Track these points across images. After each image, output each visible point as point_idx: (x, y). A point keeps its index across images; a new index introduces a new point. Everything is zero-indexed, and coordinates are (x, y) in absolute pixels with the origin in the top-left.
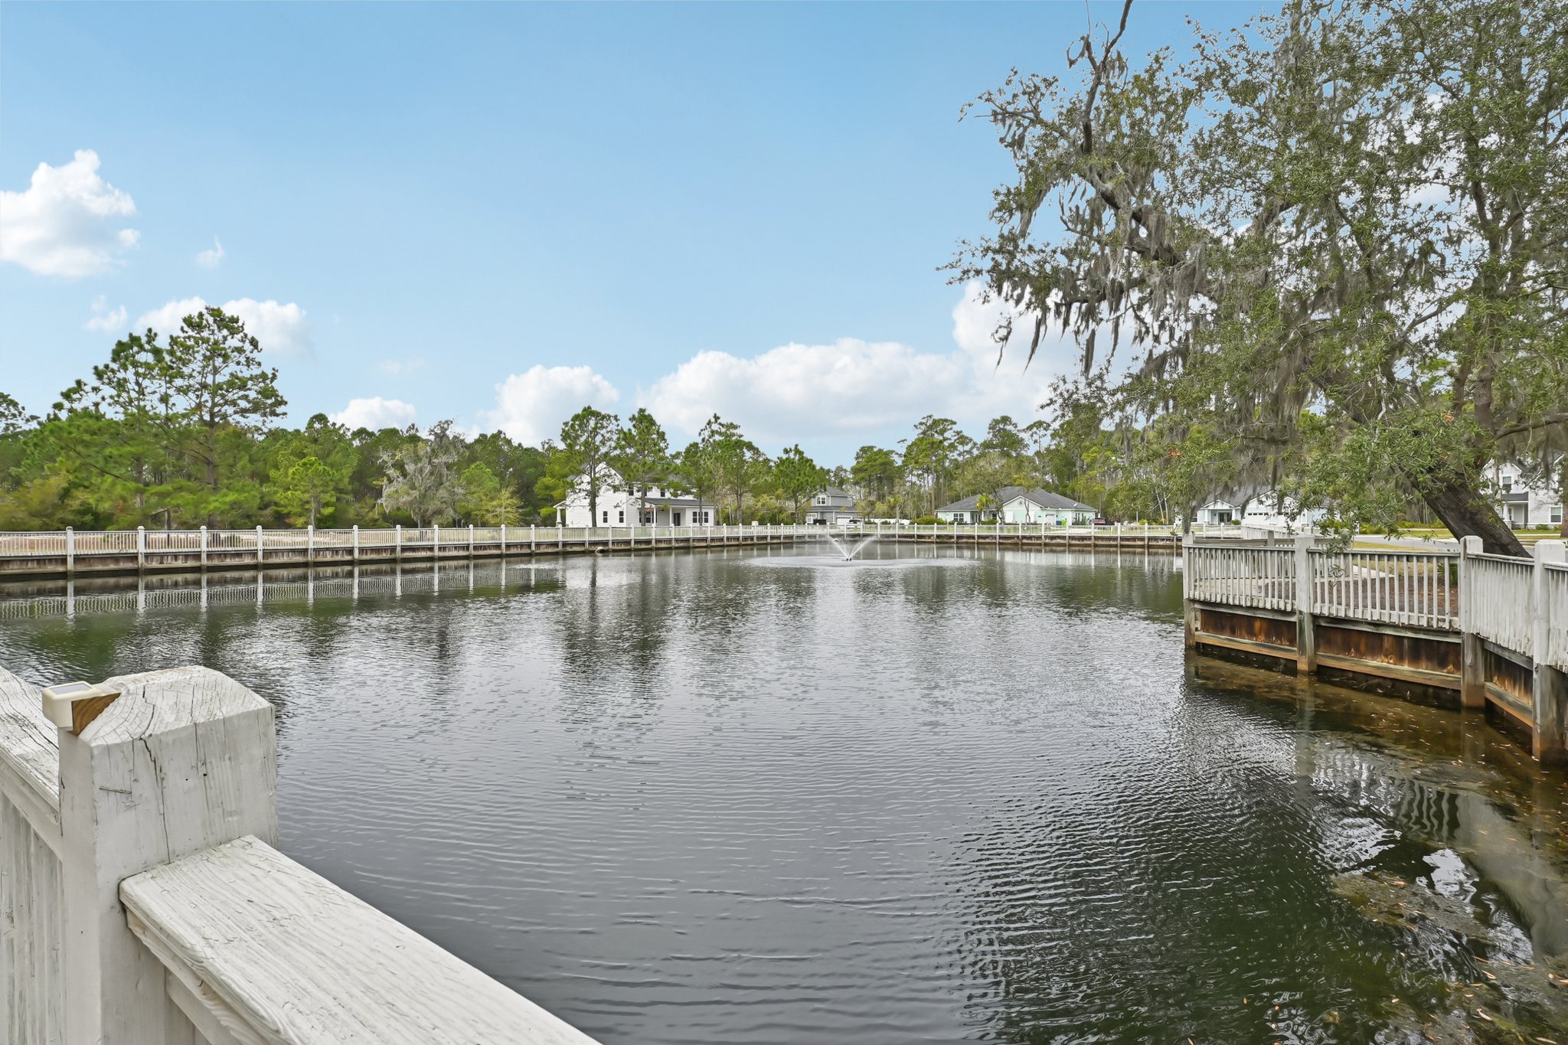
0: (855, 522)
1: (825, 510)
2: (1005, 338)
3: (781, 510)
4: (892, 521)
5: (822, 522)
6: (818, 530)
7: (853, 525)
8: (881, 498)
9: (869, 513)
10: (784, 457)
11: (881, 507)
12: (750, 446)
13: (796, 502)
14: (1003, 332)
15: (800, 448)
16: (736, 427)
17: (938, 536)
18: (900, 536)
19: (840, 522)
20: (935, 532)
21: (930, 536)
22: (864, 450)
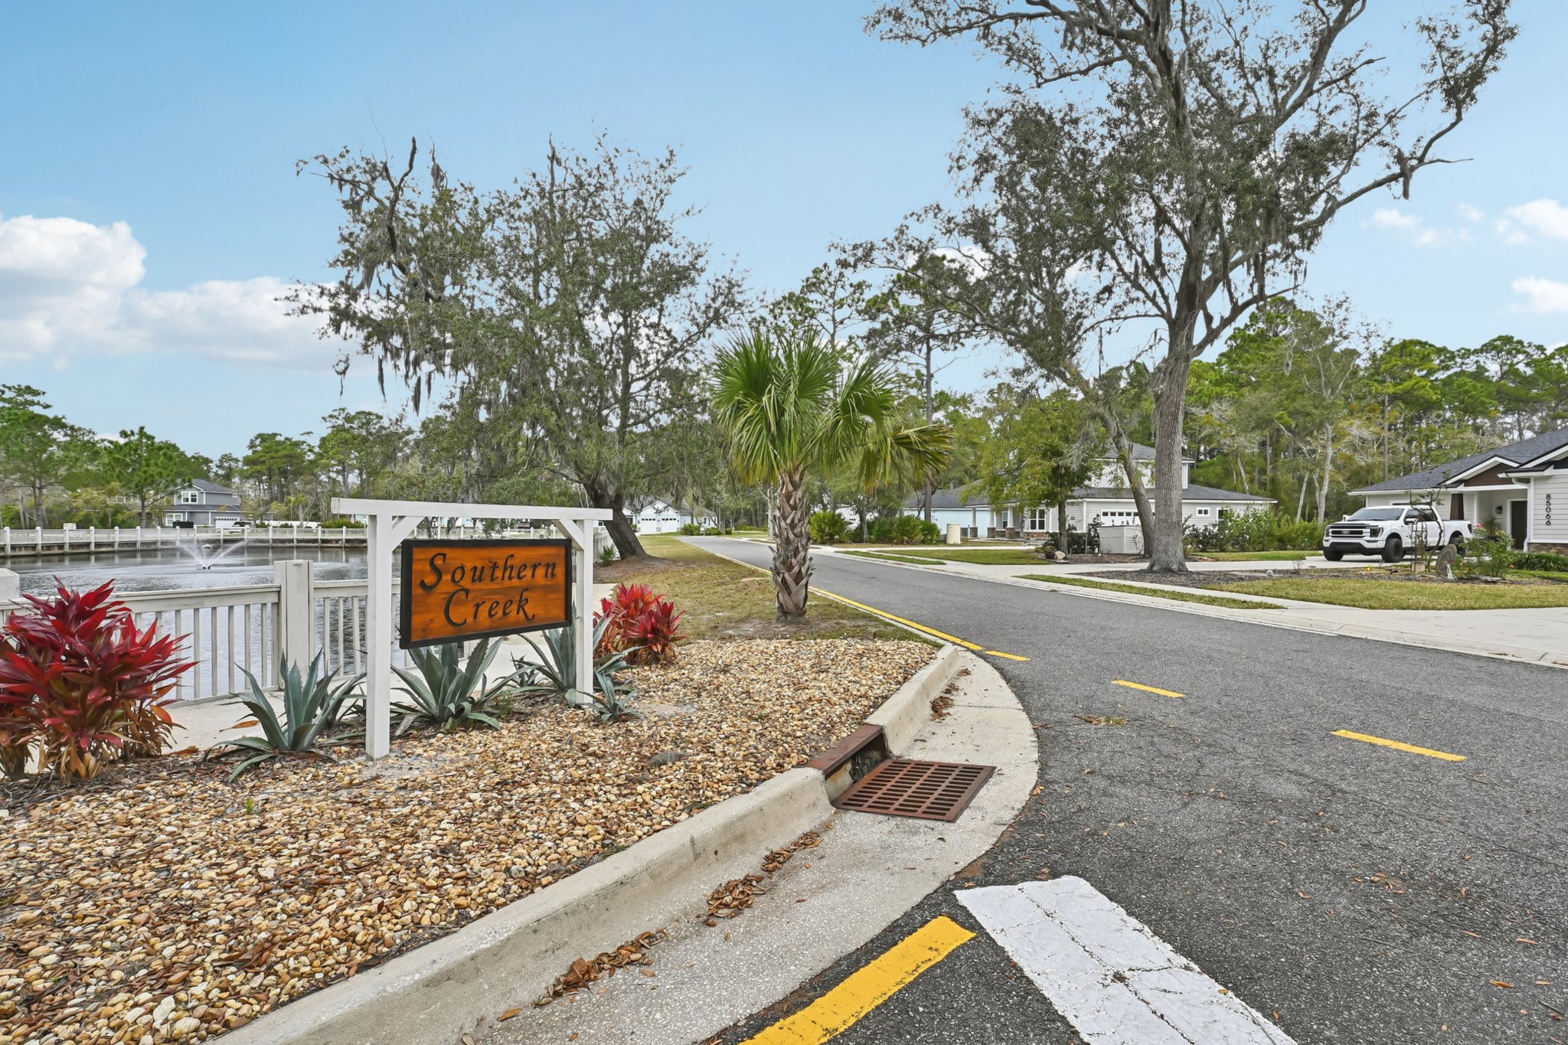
0: (242, 524)
1: (195, 510)
2: (344, 372)
3: (117, 510)
4: (295, 524)
5: (188, 525)
6: (178, 535)
7: (239, 528)
8: (282, 497)
9: (260, 516)
10: (122, 441)
11: (276, 507)
12: (58, 423)
13: (143, 499)
14: (342, 367)
15: (148, 431)
16: (36, 393)
17: (348, 541)
18: (298, 541)
19: (220, 524)
20: (344, 536)
21: (337, 541)
22: (262, 437)
